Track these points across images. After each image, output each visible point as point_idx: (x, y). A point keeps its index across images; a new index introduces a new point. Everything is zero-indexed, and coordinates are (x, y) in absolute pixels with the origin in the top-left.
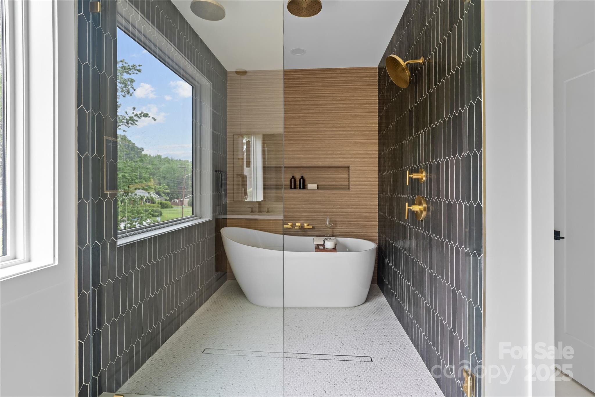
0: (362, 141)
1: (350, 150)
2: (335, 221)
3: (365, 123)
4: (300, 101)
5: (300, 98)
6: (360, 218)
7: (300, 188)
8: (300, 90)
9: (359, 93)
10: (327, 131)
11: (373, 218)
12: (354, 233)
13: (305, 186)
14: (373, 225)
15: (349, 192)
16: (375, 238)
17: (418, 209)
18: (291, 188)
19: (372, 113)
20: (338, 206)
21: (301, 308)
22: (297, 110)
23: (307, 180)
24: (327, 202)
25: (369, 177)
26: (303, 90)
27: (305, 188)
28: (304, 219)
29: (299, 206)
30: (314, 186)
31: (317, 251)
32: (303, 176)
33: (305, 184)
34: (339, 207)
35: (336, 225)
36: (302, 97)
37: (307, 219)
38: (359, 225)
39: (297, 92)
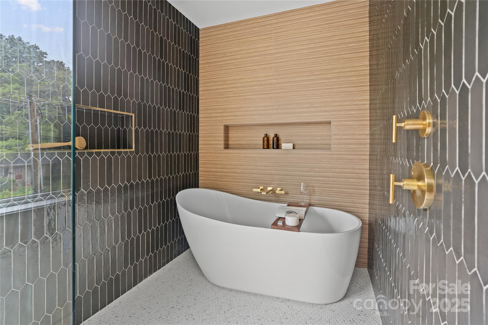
0: (347, 89)
1: (332, 101)
2: (313, 187)
3: (351, 67)
4: (272, 50)
5: (272, 46)
6: (345, 185)
7: (273, 148)
8: (272, 38)
9: (344, 30)
10: (303, 80)
11: (361, 185)
12: (337, 203)
13: (279, 146)
14: (361, 194)
15: (330, 153)
16: (365, 211)
17: (416, 188)
18: (264, 148)
19: (360, 54)
20: (316, 169)
21: (255, 295)
22: (269, 60)
23: (282, 138)
24: (303, 164)
25: (356, 133)
26: (276, 37)
27: (279, 147)
28: (276, 182)
29: (271, 168)
30: (290, 146)
31: (274, 228)
32: (276, 135)
33: (279, 143)
34: (318, 170)
35: (314, 191)
36: (274, 45)
37: (280, 182)
38: (343, 193)
39: (269, 40)
